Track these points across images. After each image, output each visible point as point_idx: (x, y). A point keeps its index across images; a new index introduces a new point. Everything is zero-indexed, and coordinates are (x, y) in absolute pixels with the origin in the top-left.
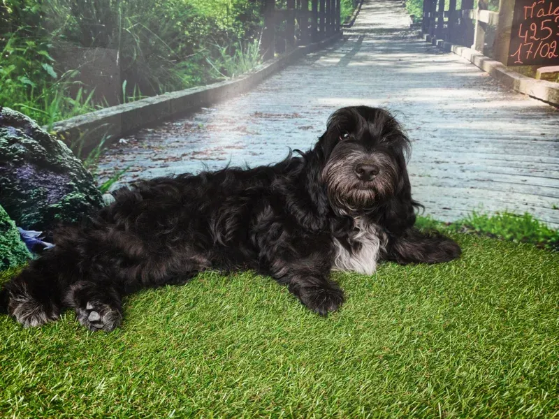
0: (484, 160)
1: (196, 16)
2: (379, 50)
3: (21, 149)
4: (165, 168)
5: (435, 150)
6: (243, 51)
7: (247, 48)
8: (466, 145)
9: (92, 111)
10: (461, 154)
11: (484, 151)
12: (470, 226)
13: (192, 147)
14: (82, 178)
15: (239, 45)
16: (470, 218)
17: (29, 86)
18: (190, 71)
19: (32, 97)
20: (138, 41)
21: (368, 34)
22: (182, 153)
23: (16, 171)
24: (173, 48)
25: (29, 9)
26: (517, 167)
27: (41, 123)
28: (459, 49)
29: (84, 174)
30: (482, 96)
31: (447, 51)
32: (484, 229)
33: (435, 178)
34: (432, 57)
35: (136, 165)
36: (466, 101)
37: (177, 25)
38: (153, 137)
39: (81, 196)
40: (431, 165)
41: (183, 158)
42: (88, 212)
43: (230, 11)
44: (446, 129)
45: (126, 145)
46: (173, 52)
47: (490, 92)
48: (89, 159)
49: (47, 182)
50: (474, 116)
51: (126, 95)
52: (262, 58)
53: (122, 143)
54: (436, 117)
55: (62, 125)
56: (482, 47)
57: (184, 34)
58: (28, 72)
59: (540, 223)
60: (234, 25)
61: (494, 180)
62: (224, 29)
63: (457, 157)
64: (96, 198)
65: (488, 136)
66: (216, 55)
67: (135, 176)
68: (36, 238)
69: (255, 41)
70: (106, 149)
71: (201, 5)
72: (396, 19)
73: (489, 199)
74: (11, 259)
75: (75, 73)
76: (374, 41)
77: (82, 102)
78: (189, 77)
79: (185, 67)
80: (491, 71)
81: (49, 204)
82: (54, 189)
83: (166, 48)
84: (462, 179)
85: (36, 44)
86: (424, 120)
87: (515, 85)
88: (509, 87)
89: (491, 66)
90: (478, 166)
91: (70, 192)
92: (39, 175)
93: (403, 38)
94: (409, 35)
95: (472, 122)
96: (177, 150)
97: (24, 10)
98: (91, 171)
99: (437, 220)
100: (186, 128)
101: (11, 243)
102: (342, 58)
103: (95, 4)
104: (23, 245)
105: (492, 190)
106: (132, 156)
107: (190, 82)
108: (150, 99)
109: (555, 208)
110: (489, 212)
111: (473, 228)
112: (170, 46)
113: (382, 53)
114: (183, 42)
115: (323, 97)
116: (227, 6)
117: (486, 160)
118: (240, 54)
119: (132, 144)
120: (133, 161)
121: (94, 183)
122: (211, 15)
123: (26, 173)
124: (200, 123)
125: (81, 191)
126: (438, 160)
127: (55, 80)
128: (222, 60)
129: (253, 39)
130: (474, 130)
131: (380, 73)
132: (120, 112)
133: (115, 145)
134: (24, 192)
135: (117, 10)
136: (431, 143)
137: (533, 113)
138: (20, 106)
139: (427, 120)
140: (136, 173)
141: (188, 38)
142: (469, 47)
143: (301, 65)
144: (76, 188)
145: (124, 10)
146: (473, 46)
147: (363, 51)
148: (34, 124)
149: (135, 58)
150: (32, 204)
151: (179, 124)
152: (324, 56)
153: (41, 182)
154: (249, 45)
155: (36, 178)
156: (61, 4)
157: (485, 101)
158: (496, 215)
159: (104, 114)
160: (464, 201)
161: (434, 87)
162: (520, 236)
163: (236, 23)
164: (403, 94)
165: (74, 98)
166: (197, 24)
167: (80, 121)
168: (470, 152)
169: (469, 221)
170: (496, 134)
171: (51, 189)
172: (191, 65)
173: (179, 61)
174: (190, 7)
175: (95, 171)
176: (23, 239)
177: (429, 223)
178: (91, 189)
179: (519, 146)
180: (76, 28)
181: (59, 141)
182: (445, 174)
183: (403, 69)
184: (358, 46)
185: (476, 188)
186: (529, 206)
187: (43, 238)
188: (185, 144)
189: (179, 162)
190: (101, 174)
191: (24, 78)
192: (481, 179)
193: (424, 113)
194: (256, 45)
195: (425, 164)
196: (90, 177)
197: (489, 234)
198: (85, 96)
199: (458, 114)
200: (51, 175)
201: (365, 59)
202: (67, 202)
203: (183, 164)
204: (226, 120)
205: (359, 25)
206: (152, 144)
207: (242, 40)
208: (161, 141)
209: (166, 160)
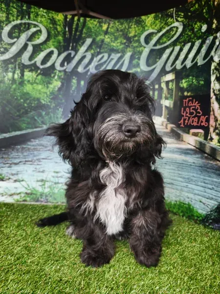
1: (31, 98)
4: (10, 168)
6: (54, 114)
8: (161, 165)
13: (25, 158)
15: (52, 111)
18: (26, 122)
22: (19, 161)
26: (184, 178)
28: (157, 117)
30: (167, 141)
32: (170, 209)
37: (21, 102)
38: (5, 153)
41: (20, 163)
43: (48, 96)
46: (18, 113)
56: (167, 117)
57: (24, 105)
59: (195, 209)
61: (174, 184)
62: (45, 103)
65: (170, 161)
66: (40, 115)
69: (60, 109)
71: (34, 93)
73: (172, 194)
78: (24, 125)
79: (24, 120)
80: (170, 129)
83: (15, 111)
87: (181, 137)
88: (178, 137)
89: (171, 127)
90: (167, 176)
96: (17, 159)
100: (22, 149)
105: (173, 189)
107: (26, 127)
109: (201, 202)
110: (172, 200)
112: (17, 111)
114: (24, 109)
116: (46, 93)
117: (170, 173)
118: (52, 115)
122: (39, 97)
124: (29, 147)
128: (43, 117)
137: (189, 152)
141: (25, 107)
142: (161, 115)
146: (163, 116)
151: (19, 147)
154: (57, 111)
157: (168, 143)
162: (186, 215)
163: (51, 101)
166: (31, 101)
168: (163, 168)
170: (174, 160)
172: (27, 119)
173: (20, 117)
174: (28, 93)
179: (184, 167)
185: (166, 187)
186: (190, 199)
189: (18, 165)
192: (168, 182)
194: (60, 111)
204: (43, 146)
206: (4, 156)
207: (53, 109)
208: (9, 155)
209: (11, 164)
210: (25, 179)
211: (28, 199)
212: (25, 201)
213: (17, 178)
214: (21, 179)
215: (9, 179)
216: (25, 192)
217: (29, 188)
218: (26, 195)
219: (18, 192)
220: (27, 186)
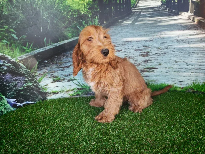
0: (197, 60)
1: (72, 10)
2: (148, 17)
3: (5, 68)
4: (63, 71)
5: (175, 57)
7: (93, 21)
8: (188, 54)
9: (33, 51)
10: (186, 58)
11: (197, 56)
12: (192, 89)
14: (31, 77)
15: (90, 20)
16: (192, 85)
17: (7, 43)
18: (71, 32)
19: (8, 48)
20: (49, 21)
21: (143, 10)
22: (70, 64)
23: (4, 77)
24: (63, 23)
25: (5, 14)
27: (12, 57)
28: (183, 13)
29: (31, 76)
30: (195, 33)
31: (178, 14)
32: (198, 90)
33: (176, 69)
34: (171, 18)
35: (52, 70)
36: (187, 35)
37: (65, 14)
38: (58, 59)
39: (31, 84)
40: (173, 63)
41: (70, 66)
42: (34, 90)
43: (86, 6)
44: (179, 48)
45: (47, 63)
46: (63, 25)
47: (198, 31)
48: (33, 69)
49: (17, 80)
50: (191, 42)
51: (46, 44)
52: (99, 24)
53: (46, 62)
54: (174, 43)
55: (21, 57)
56: (193, 12)
57: (67, 17)
58: (6, 38)
60: (87, 12)
61: (202, 69)
62: (84, 13)
63: (184, 59)
64: (37, 84)
65: (198, 50)
66: (81, 24)
67: (51, 75)
68: (14, 102)
69: (96, 17)
70: (39, 65)
71: (74, 5)
72: (155, 3)
73: (200, 77)
74: (4, 111)
75: (25, 37)
76: (146, 13)
77: (28, 48)
78: (71, 34)
79: (69, 30)
80: (198, 22)
81: (18, 88)
82: (20, 82)
83: (61, 23)
84: (187, 69)
85: (9, 27)
86: (169, 44)
89: (198, 20)
90: (194, 63)
91: (26, 83)
92: (13, 77)
93: (158, 11)
94: (161, 9)
95: (190, 44)
96: (68, 63)
97: (3, 14)
98: (34, 74)
99: (177, 86)
100: (71, 55)
101: (3, 105)
102: (133, 21)
103: (31, 9)
104: (8, 105)
105: (202, 73)
106: (50, 67)
107: (71, 36)
108: (56, 44)
110: (200, 82)
111: (193, 90)
112: (62, 22)
113: (149, 18)
114: (67, 20)
115: (125, 38)
116: (84, 4)
117: (198, 60)
118: (91, 23)
119: (50, 62)
120: (51, 69)
121: (36, 79)
122: (78, 8)
123: (8, 77)
125: (31, 82)
126: (176, 61)
127: (17, 40)
128: (84, 26)
129: (95, 17)
130: (192, 47)
131: (149, 26)
132: (44, 50)
133: (43, 63)
134: (8, 84)
135: (40, 10)
136: (173, 54)
138: (4, 52)
139: (171, 45)
140: (52, 74)
141: (69, 19)
142: (188, 12)
143: (116, 25)
144: (29, 81)
145: (43, 10)
146: (189, 12)
147: (141, 17)
148: (10, 58)
149: (49, 29)
150: (11, 89)
151: (68, 53)
152: (125, 21)
153: (14, 80)
154: (94, 19)
155: (12, 79)
156: (18, 10)
157: (196, 35)
158: (203, 84)
159: (38, 52)
160: (189, 78)
161: (173, 30)
163: (88, 11)
164: (159, 34)
165: (25, 47)
166: (72, 13)
167: (28, 55)
168: (191, 57)
169: (191, 86)
170: (202, 49)
171: (19, 82)
172: (71, 29)
173: (66, 28)
174: (69, 6)
175: (35, 74)
176: (8, 103)
177: (174, 88)
178: (34, 81)
180: (24, 19)
181: (20, 64)
182: (180, 67)
183: (159, 24)
184: (139, 16)
185: (194, 72)
187: (16, 102)
188: (71, 61)
189: (69, 68)
190: (38, 75)
191: (5, 40)
192: (196, 68)
193: (169, 41)
194: (97, 19)
195: (171, 63)
196: (34, 77)
197: (201, 92)
198: (29, 45)
199: (184, 41)
200: (18, 77)
201: (142, 21)
202: (25, 87)
203: (71, 69)
205: (139, 7)
206: (58, 62)
207: (91, 17)
208: (61, 60)
209: (64, 68)
210: (76, 79)
211: (80, 93)
212: (78, 95)
213: (70, 78)
214: (73, 79)
215: (64, 79)
216: (77, 88)
217: (80, 85)
218: (79, 91)
219: (72, 88)
220: (78, 84)
